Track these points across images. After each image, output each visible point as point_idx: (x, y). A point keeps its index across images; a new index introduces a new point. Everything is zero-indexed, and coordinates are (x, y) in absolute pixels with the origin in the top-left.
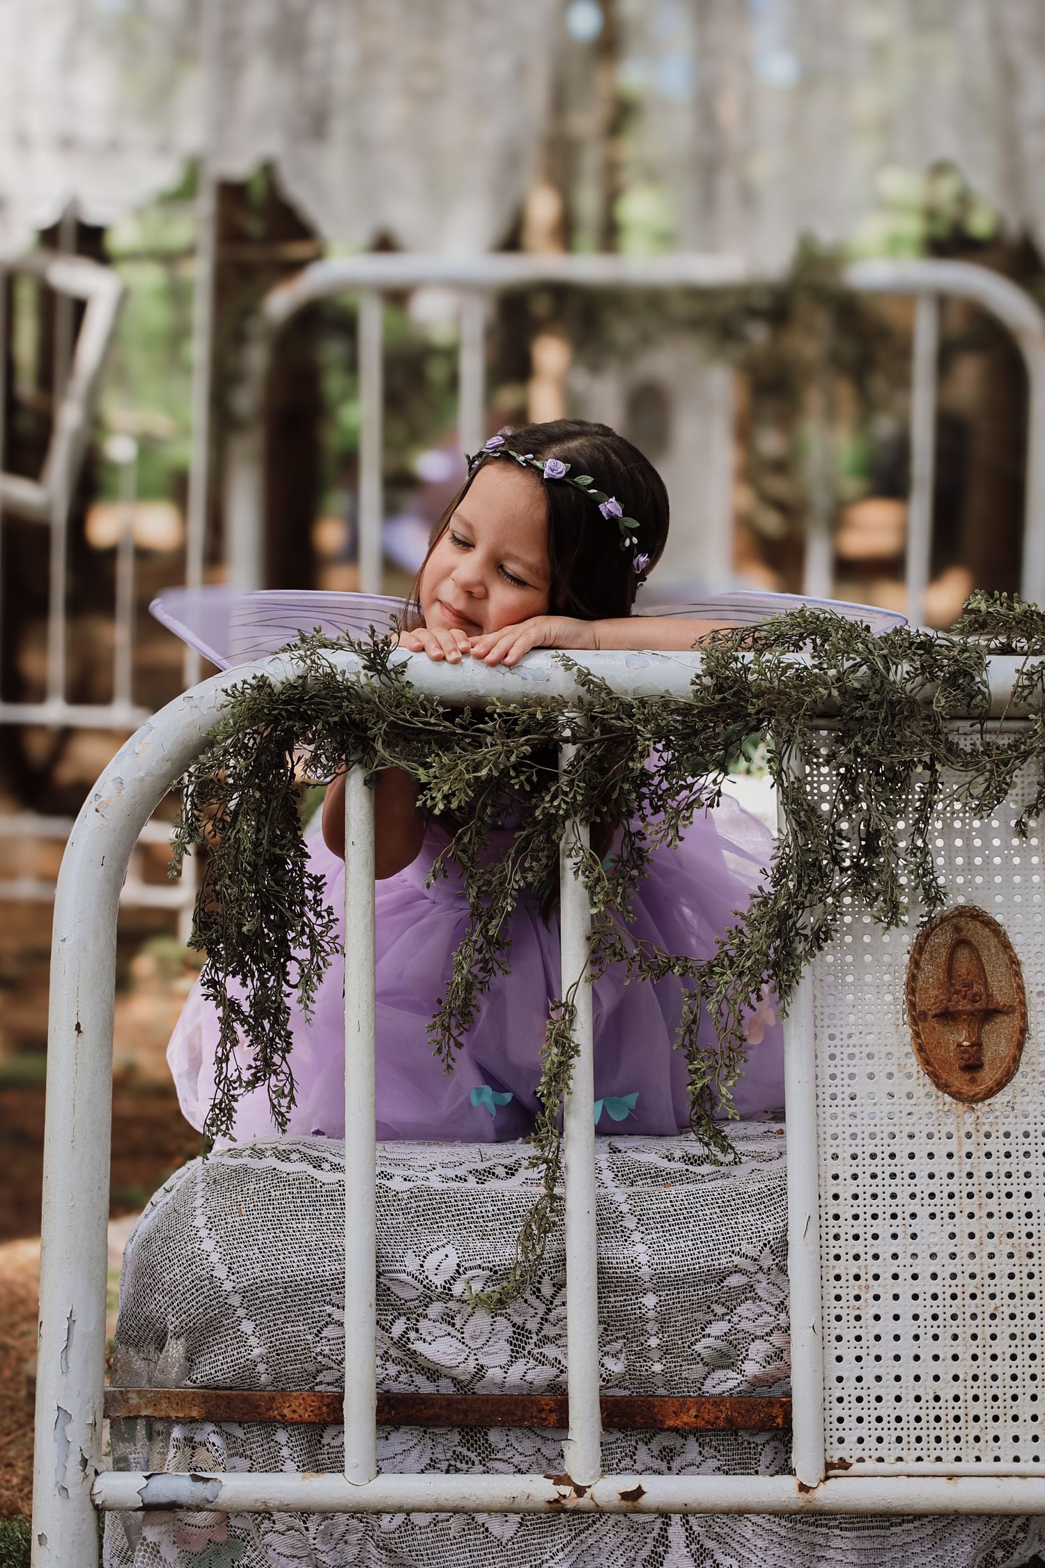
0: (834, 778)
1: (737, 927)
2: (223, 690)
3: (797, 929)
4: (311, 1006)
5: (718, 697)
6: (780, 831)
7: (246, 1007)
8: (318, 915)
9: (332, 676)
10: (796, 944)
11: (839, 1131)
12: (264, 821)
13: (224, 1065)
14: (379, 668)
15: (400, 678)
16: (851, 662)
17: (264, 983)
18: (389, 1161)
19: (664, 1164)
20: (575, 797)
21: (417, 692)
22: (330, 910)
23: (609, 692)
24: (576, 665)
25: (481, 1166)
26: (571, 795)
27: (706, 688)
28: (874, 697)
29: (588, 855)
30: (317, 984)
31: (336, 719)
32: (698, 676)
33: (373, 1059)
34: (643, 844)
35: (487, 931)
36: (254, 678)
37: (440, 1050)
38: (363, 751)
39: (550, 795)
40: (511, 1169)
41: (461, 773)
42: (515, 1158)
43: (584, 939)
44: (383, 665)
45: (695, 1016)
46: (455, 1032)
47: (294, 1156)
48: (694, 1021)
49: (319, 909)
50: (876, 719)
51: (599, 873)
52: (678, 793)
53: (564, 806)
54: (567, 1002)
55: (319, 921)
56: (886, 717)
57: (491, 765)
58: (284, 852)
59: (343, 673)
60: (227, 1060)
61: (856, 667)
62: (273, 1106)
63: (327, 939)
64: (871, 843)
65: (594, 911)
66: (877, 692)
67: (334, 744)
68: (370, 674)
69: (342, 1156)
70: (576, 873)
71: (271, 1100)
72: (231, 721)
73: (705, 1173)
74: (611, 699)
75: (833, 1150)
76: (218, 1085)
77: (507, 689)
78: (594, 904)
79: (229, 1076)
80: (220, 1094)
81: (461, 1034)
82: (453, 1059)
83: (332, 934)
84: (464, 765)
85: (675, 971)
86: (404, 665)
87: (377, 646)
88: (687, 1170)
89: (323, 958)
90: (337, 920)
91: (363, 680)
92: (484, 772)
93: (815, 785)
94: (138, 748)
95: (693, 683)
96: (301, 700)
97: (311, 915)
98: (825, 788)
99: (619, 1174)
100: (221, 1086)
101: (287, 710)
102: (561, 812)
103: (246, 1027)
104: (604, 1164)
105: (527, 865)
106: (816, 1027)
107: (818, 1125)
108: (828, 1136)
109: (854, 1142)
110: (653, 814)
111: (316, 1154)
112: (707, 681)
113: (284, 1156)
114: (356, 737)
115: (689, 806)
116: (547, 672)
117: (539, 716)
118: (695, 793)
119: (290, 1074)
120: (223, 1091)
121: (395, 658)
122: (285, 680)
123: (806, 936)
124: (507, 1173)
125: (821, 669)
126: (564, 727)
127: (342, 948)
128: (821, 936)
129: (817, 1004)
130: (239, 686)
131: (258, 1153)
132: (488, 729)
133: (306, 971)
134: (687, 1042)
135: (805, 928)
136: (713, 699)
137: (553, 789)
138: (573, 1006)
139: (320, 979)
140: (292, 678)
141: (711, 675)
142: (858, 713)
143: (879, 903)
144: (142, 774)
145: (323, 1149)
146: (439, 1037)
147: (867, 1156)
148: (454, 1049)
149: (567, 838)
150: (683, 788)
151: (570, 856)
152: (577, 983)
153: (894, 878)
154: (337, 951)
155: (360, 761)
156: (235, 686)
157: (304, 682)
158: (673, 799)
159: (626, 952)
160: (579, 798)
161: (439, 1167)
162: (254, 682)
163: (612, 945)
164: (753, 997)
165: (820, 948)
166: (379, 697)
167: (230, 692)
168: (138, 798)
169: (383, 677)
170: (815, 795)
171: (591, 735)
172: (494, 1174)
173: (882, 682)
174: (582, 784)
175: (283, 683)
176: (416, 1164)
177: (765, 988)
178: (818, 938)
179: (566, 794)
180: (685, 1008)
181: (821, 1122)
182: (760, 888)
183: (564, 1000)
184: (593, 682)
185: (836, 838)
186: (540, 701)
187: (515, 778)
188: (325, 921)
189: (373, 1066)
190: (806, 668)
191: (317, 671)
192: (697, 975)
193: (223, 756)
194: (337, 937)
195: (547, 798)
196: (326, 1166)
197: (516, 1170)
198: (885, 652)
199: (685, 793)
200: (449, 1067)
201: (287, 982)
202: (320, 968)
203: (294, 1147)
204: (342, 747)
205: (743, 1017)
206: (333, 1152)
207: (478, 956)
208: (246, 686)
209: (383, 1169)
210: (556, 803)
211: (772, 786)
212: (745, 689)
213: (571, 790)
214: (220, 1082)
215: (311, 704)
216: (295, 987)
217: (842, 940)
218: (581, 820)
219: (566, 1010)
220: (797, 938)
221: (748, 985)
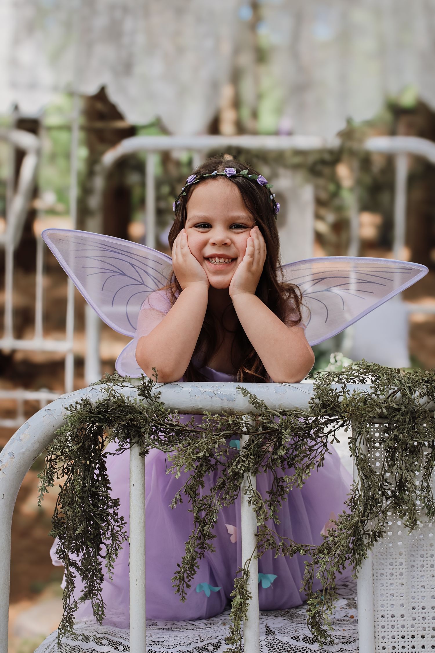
0: (382, 449)
1: (333, 529)
2: (65, 408)
3: (364, 531)
4: (112, 570)
5: (323, 411)
6: (354, 481)
7: (80, 564)
8: (116, 521)
9: (122, 400)
10: (364, 539)
11: (385, 634)
12: (87, 475)
13: (68, 599)
14: (147, 395)
15: (158, 400)
16: (392, 391)
17: (88, 553)
18: (153, 643)
19: (294, 643)
20: (249, 464)
21: (167, 407)
22: (122, 518)
23: (266, 409)
24: (249, 393)
25: (200, 645)
26: (247, 463)
27: (317, 405)
28: (403, 409)
29: (256, 494)
30: (115, 559)
31: (124, 423)
32: (312, 399)
33: (144, 599)
34: (284, 485)
35: (203, 530)
36: (82, 400)
37: (178, 591)
38: (139, 437)
39: (236, 462)
40: (216, 646)
41: (189, 455)
42: (218, 639)
43: (253, 535)
44: (149, 394)
45: (312, 574)
46: (186, 580)
47: (105, 642)
48: (311, 578)
49: (116, 517)
50: (405, 421)
51: (262, 504)
52: (302, 459)
53: (243, 468)
54: (245, 569)
55: (116, 524)
56: (410, 420)
57: (205, 450)
58: (98, 490)
59: (128, 398)
60: (69, 596)
61: (395, 393)
62: (95, 612)
63: (120, 533)
64: (401, 485)
65: (259, 524)
66: (405, 407)
67: (124, 435)
68: (142, 398)
69: (128, 640)
70: (249, 502)
71: (93, 608)
72: (70, 424)
73: (315, 650)
74: (267, 412)
75: (383, 645)
76: (65, 609)
77: (213, 405)
78: (258, 521)
79: (70, 605)
80: (66, 613)
81: (190, 580)
82: (186, 594)
83: (123, 531)
84: (191, 450)
85: (301, 552)
86: (160, 394)
87: (145, 384)
88: (306, 647)
89: (118, 545)
90: (126, 523)
91: (138, 401)
92: (201, 454)
93: (373, 453)
94: (22, 437)
95: (310, 403)
96: (106, 411)
97: (112, 521)
98: (377, 454)
99: (272, 649)
100: (67, 610)
101: (99, 417)
102: (242, 471)
103: (80, 572)
104: (264, 643)
105: (224, 497)
106: (374, 580)
107: (375, 632)
108: (380, 637)
109: (394, 640)
110: (288, 468)
111: (115, 640)
112: (317, 401)
113: (99, 641)
114: (135, 431)
115: (308, 467)
116: (234, 396)
117: (230, 422)
118: (311, 459)
119: (102, 600)
120: (67, 612)
121: (154, 391)
122: (98, 401)
123: (369, 535)
124: (214, 649)
125: (376, 395)
126: (243, 427)
127: (129, 538)
128: (376, 535)
129: (374, 568)
130: (74, 406)
131: (86, 639)
132: (203, 427)
133: (110, 551)
134: (307, 588)
135: (368, 531)
136: (320, 411)
137: (237, 459)
138: (248, 571)
139: (116, 555)
140: (102, 400)
141: (319, 398)
142: (395, 418)
143: (406, 518)
144: (24, 450)
145: (119, 636)
146: (178, 583)
147: (400, 647)
148: (186, 589)
149: (245, 483)
150: (304, 457)
151: (246, 493)
152: (250, 559)
153: (415, 505)
154: (126, 539)
155: (137, 442)
156: (71, 405)
157: (108, 403)
158: (300, 463)
159: (275, 544)
160: (251, 464)
161: (179, 646)
162: (81, 402)
163: (268, 540)
164: (341, 566)
165: (376, 540)
166: (147, 412)
167: (69, 409)
168: (22, 463)
169: (148, 399)
170: (373, 458)
171: (257, 430)
172: (207, 649)
173: (409, 401)
174: (253, 457)
175: (97, 403)
176: (167, 644)
177: (347, 563)
178: (375, 536)
179: (244, 462)
180: (306, 571)
181: (377, 630)
182: (344, 512)
183: (243, 568)
184: (258, 403)
185: (384, 482)
186: (231, 413)
187: (217, 453)
188: (119, 524)
189: (144, 603)
190: (368, 395)
191: (114, 398)
192: (312, 554)
193: (66, 441)
194: (126, 532)
195: (234, 464)
196: (121, 648)
197: (219, 647)
198: (410, 385)
199: (306, 459)
200: (183, 597)
201: (100, 555)
202: (117, 550)
203: (105, 635)
204: (128, 436)
205: (335, 577)
206: (125, 638)
207: (199, 542)
208: (77, 405)
209: (150, 648)
210: (239, 467)
211: (351, 456)
212: (336, 406)
213: (247, 459)
214: (66, 608)
215: (111, 414)
216: (104, 558)
217: (387, 535)
218: (252, 473)
219: (244, 573)
220: (364, 536)
221: (338, 562)
